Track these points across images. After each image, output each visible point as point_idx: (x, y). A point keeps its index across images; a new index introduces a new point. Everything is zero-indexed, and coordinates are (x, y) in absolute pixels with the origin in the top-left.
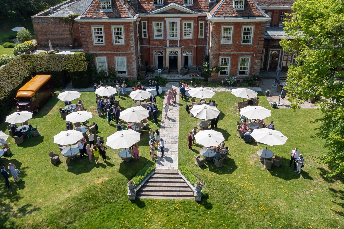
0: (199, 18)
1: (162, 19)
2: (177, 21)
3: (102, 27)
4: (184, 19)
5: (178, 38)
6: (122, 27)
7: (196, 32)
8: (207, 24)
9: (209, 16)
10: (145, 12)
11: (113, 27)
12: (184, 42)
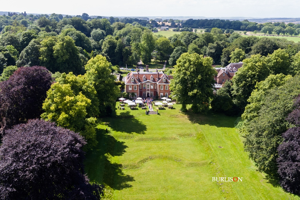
0: (155, 84)
1: (146, 84)
2: (149, 84)
3: (131, 86)
4: (151, 84)
5: (149, 89)
6: (136, 86)
7: (154, 87)
8: (157, 85)
9: (157, 83)
10: (141, 82)
11: (134, 86)
12: (151, 89)
